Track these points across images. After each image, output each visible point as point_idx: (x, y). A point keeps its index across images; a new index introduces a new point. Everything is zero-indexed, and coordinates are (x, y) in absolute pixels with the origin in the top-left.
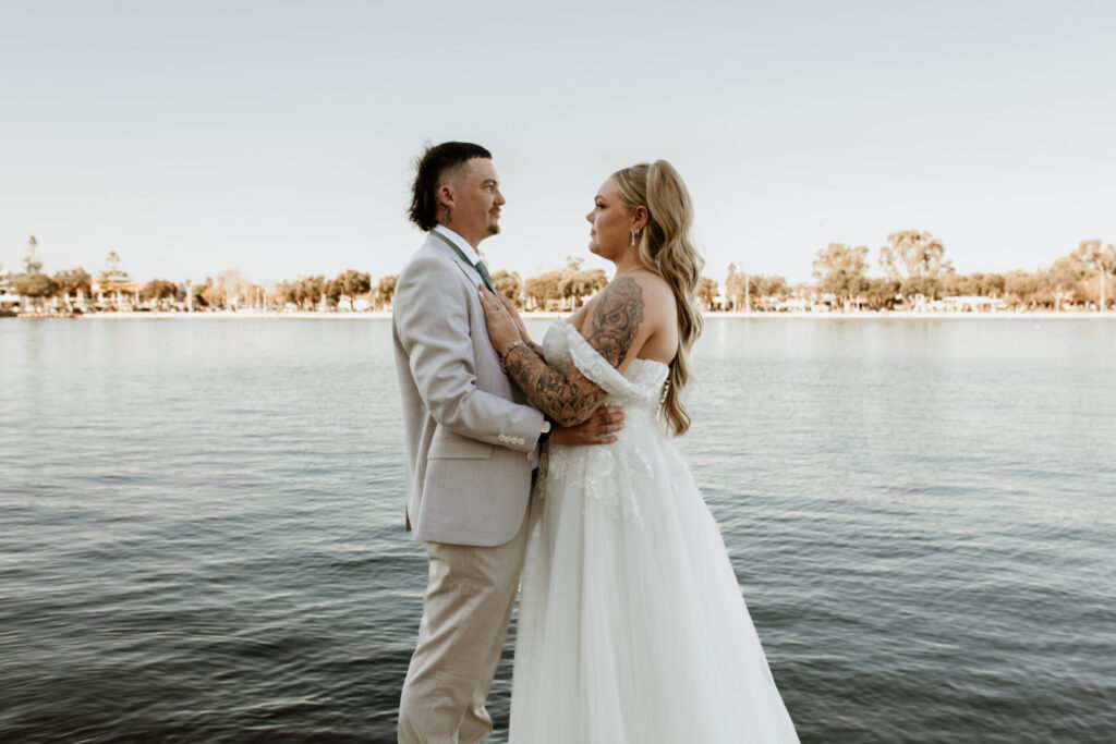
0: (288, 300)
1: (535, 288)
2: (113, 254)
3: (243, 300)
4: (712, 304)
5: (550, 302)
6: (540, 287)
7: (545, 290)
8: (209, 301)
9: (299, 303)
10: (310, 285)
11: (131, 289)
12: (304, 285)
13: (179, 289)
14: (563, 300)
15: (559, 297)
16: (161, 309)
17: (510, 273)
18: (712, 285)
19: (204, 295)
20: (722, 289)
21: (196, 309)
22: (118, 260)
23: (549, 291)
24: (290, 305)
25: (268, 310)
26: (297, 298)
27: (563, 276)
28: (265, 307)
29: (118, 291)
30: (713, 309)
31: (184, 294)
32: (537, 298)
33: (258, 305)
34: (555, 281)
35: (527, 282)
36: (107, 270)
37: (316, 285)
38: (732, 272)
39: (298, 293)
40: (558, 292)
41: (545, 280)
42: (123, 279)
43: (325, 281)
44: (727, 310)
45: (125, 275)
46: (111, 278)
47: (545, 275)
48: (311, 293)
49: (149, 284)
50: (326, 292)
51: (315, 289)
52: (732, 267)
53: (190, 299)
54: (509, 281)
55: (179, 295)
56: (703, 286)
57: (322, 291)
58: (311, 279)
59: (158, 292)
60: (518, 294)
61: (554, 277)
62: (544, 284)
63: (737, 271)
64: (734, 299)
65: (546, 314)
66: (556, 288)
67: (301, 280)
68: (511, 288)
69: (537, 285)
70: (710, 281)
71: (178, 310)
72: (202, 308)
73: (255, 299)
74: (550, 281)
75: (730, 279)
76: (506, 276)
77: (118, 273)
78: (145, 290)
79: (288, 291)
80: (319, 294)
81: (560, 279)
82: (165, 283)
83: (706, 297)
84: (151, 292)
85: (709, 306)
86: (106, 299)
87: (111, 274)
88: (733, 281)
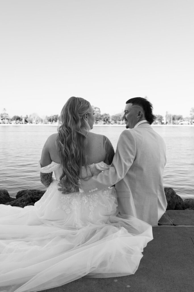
0: (49, 121)
1: (114, 118)
2: (4, 109)
3: (37, 121)
4: (162, 123)
5: (118, 122)
6: (115, 118)
7: (117, 119)
8: (28, 121)
9: (52, 122)
10: (55, 117)
11: (8, 118)
12: (53, 117)
13: (21, 118)
14: (121, 121)
15: (120, 120)
16: (17, 124)
17: (107, 114)
18: (162, 117)
19: (27, 120)
20: (164, 118)
21: (25, 123)
22: (6, 110)
23: (118, 119)
24: (49, 122)
25: (44, 124)
26: (51, 121)
27: (121, 115)
28: (43, 123)
29: (6, 118)
30: (162, 124)
31: (22, 119)
32: (114, 121)
33: (41, 122)
34: (119, 116)
35: (112, 116)
36: (3, 113)
37: (56, 117)
38: (167, 114)
39: (52, 119)
40: (120, 119)
41: (117, 116)
42: (7, 115)
43: (59, 116)
44: (166, 124)
45: (7, 114)
46: (4, 115)
47: (116, 115)
48: (55, 119)
49: (14, 117)
50: (59, 119)
51: (56, 118)
52: (167, 112)
53: (23, 120)
54: (107, 116)
55: (21, 120)
56: (160, 117)
57: (58, 118)
58: (55, 116)
59: (16, 119)
60: (109, 120)
61: (119, 115)
62: (116, 117)
63: (168, 114)
64: (168, 121)
65: (117, 125)
66: (120, 118)
67: (52, 116)
68: (107, 118)
69: (115, 117)
70: (161, 116)
71: (21, 123)
72: (26, 123)
73: (40, 121)
74: (118, 116)
75: (166, 116)
76: (106, 115)
77: (6, 114)
78: (12, 118)
79: (49, 119)
80: (57, 120)
81: (121, 116)
82: (17, 116)
83: (160, 121)
84: (14, 119)
85: (161, 123)
86: (2, 121)
87: (4, 114)
88: (167, 116)
